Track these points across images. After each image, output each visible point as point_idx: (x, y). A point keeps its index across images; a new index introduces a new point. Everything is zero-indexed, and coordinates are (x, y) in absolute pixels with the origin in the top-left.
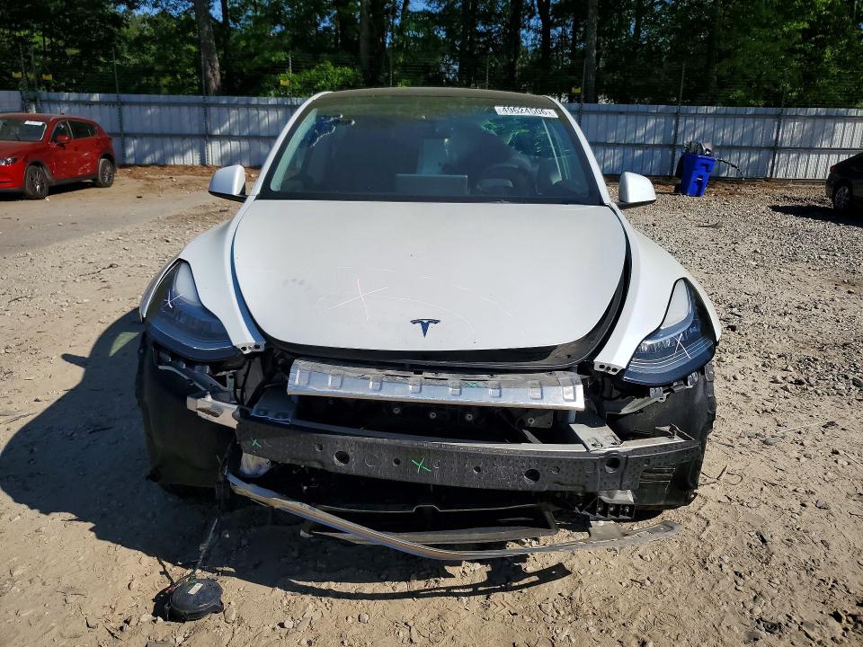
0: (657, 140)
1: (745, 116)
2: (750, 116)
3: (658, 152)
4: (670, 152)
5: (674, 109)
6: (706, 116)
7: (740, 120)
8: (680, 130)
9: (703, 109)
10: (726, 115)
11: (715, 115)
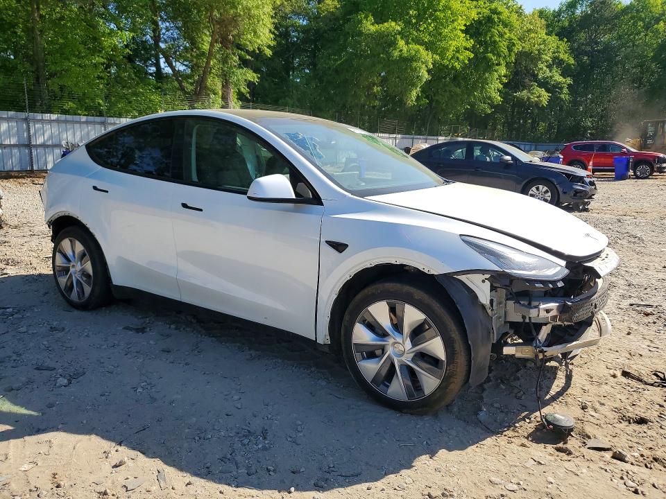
0: (13, 141)
1: (80, 123)
2: (84, 123)
3: (15, 151)
4: (27, 151)
5: (23, 115)
6: (51, 121)
7: (77, 126)
8: (32, 131)
9: (47, 116)
10: (66, 122)
11: (57, 121)
